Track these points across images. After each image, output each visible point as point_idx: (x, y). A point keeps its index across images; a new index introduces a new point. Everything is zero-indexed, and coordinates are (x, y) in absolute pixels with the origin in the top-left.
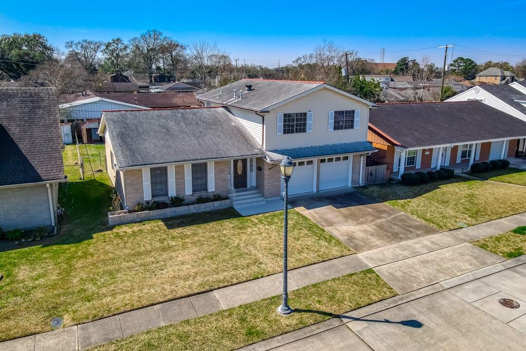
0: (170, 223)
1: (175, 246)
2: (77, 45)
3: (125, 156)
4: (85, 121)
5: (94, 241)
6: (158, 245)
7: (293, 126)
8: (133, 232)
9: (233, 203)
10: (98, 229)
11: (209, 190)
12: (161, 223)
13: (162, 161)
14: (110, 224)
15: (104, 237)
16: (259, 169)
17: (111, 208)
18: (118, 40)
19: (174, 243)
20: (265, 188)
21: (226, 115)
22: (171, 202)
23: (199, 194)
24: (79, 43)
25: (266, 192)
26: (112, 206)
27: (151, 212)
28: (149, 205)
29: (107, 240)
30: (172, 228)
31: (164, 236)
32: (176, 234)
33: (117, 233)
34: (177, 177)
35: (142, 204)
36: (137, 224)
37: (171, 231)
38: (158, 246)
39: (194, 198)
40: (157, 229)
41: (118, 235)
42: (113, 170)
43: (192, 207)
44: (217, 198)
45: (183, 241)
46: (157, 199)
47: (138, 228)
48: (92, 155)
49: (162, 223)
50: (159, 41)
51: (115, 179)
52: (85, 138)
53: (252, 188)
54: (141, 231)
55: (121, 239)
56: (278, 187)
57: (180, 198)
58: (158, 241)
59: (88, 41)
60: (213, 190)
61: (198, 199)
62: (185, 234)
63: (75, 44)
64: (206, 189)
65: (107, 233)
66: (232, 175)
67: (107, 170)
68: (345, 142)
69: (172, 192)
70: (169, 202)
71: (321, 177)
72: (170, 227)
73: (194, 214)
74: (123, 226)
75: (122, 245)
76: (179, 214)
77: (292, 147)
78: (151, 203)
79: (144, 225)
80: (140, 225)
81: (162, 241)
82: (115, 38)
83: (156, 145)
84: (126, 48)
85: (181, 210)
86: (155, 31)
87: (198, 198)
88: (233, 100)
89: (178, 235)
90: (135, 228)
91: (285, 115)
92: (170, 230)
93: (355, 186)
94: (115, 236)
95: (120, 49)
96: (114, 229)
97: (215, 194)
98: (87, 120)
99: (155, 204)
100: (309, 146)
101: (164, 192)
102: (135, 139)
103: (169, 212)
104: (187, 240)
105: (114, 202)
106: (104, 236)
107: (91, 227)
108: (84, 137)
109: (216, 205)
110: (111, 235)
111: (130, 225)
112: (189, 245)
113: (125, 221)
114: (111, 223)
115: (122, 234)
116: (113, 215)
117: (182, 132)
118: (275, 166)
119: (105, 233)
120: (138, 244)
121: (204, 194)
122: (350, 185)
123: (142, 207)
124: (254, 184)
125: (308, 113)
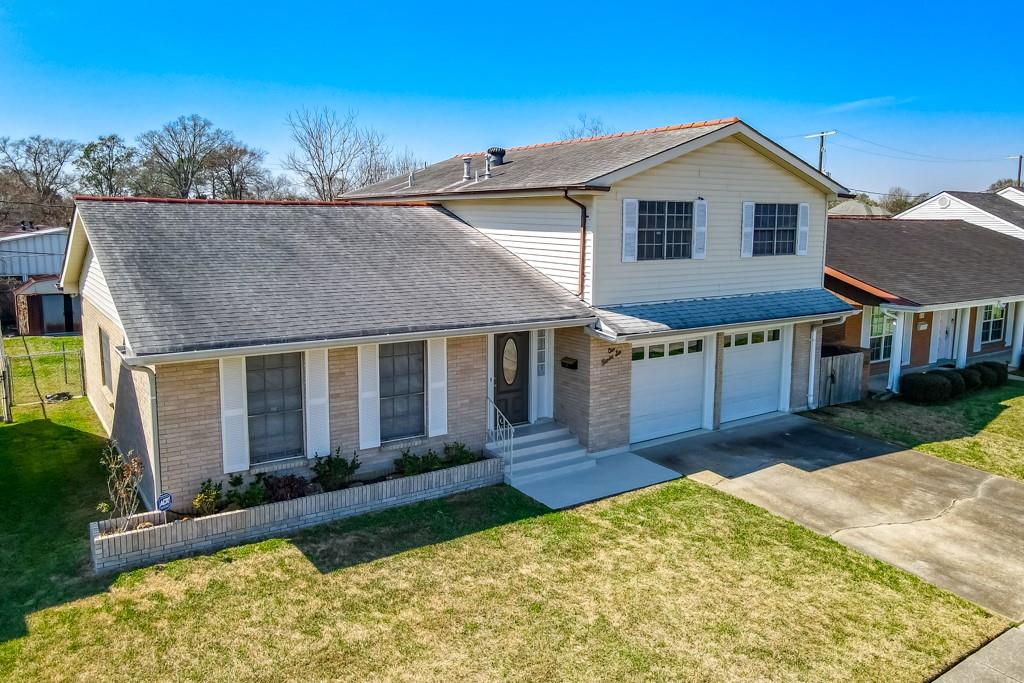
0: (323, 546)
1: (370, 644)
2: (16, 146)
3: (160, 320)
4: (25, 279)
5: (27, 645)
6: (299, 645)
7: (660, 239)
8: (189, 593)
9: (507, 469)
10: (48, 594)
11: (432, 433)
12: (289, 551)
13: (290, 334)
14: (97, 567)
15: (72, 623)
16: (569, 364)
17: (103, 506)
18: (112, 138)
19: (357, 633)
20: (592, 420)
21: (447, 224)
22: (314, 474)
23: (402, 446)
24: (22, 142)
25: (593, 433)
26: (107, 499)
27: (252, 511)
28: (241, 490)
29: (87, 636)
30: (336, 567)
31: (314, 603)
32: (354, 590)
33: (127, 603)
34: (332, 392)
35: (219, 487)
36: (203, 561)
37: (335, 579)
38: (300, 648)
39: (386, 460)
40: (277, 573)
41: (129, 613)
42: (105, 389)
43: (385, 487)
44: (456, 456)
45: (394, 620)
46: (266, 468)
47: (208, 577)
48: (42, 360)
49: (294, 551)
50: (204, 139)
51: (112, 412)
52: (23, 321)
53: (543, 425)
54: (219, 587)
55: (143, 627)
56: (622, 416)
57: (343, 461)
58: (293, 628)
59: (43, 138)
60: (444, 431)
61: (397, 462)
62: (389, 587)
63: (12, 145)
64: (421, 430)
65: (84, 604)
66: (491, 386)
67: (85, 395)
68: (778, 290)
69: (318, 442)
70: (308, 475)
71: (725, 385)
72: (327, 563)
73: (393, 511)
74: (150, 572)
75: (148, 659)
76: (346, 513)
77: (660, 299)
78: (247, 481)
79: (229, 560)
80: (215, 564)
81: (310, 626)
82: (107, 135)
83: (260, 289)
84: (129, 155)
85: (352, 501)
86: (194, 118)
87: (399, 456)
88: (464, 184)
89: (366, 595)
90: (194, 577)
91: (642, 205)
92: (329, 577)
93: (798, 409)
94: (119, 619)
95: (117, 159)
96: (113, 589)
97: (450, 443)
98: (29, 276)
99: (262, 482)
100: (698, 296)
101: (293, 445)
102: (188, 273)
103: (312, 508)
104: (407, 614)
105: (113, 483)
106: (71, 619)
107: (21, 582)
108: (21, 317)
109: (459, 478)
110: (103, 615)
111: (176, 567)
112: (424, 637)
113: (157, 553)
114: (100, 560)
115: (146, 605)
116: (109, 531)
117: (335, 257)
118: (619, 353)
119: (74, 605)
120: (218, 647)
121: (415, 445)
122: (785, 406)
123: (218, 496)
124: (548, 412)
125: (697, 203)
